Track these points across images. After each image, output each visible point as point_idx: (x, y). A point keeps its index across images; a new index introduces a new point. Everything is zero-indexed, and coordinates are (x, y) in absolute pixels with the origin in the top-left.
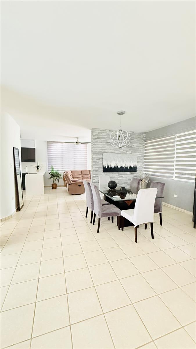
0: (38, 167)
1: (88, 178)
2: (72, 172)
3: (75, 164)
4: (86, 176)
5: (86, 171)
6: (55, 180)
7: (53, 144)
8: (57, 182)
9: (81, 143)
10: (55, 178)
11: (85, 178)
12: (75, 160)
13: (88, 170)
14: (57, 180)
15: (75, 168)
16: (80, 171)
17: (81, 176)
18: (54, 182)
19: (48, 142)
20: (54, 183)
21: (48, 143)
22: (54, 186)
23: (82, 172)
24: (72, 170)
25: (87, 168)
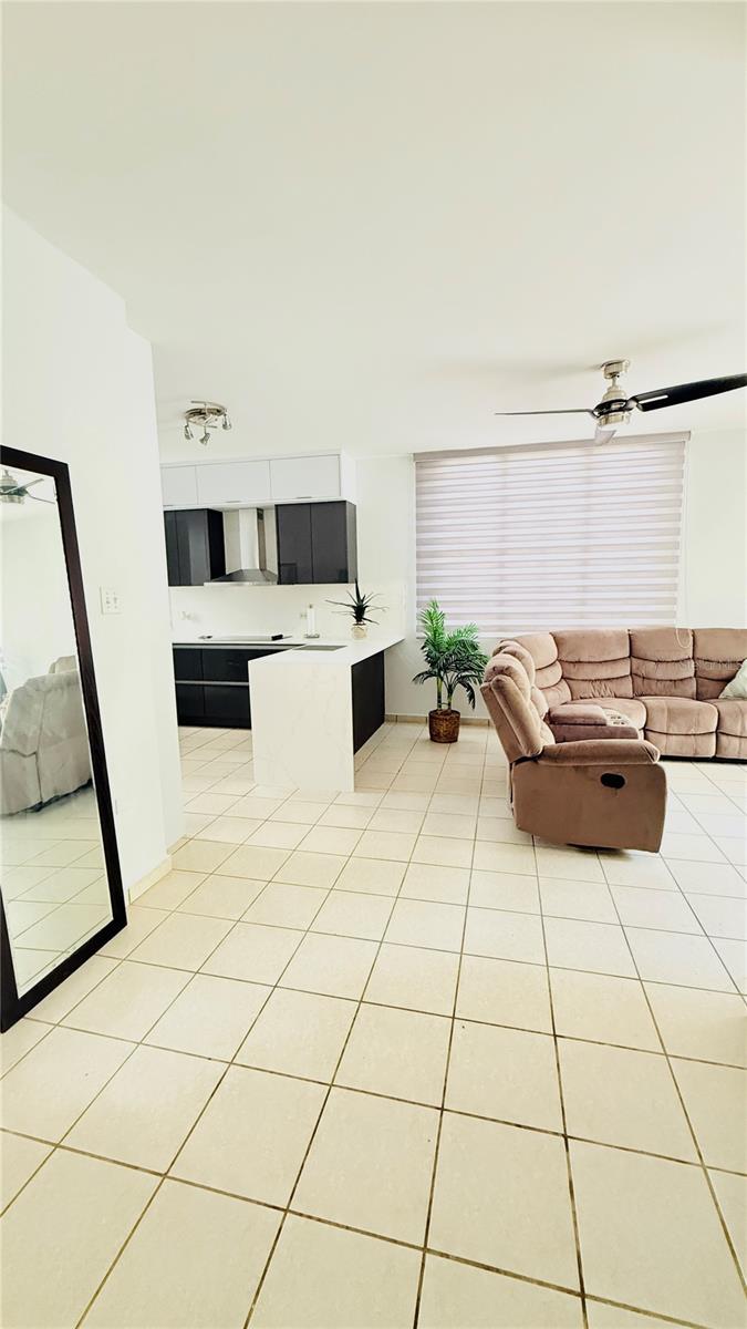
0: (359, 612)
1: (681, 688)
2: (558, 641)
3: (585, 589)
4: (661, 672)
5: (668, 634)
6: (450, 691)
7: (449, 468)
8: (460, 699)
9: (646, 408)
10: (451, 675)
11: (655, 687)
12: (585, 562)
13: (683, 632)
14: (460, 690)
15: (582, 615)
16: (618, 636)
17: (624, 669)
18: (444, 699)
19: (423, 460)
20: (444, 707)
21: (419, 465)
22: (443, 728)
23: (638, 644)
24: (565, 625)
25: (673, 614)
